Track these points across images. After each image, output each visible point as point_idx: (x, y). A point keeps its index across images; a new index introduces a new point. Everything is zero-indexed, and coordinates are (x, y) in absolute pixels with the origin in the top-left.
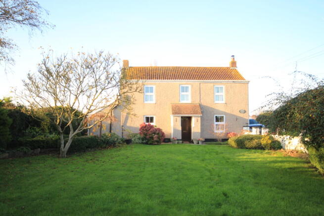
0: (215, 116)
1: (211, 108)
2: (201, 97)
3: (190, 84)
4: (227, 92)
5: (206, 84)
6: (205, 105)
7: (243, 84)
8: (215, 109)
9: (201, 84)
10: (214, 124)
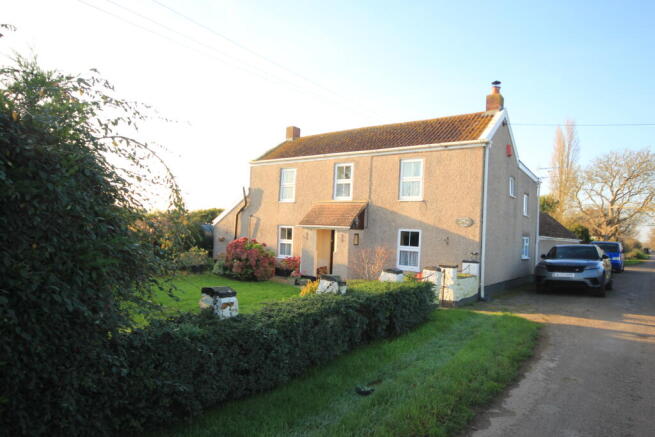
0: (400, 230)
1: (392, 212)
2: (373, 188)
3: (353, 160)
4: (429, 172)
5: (384, 158)
6: (380, 205)
7: (469, 151)
8: (400, 216)
9: (375, 159)
10: (396, 248)
